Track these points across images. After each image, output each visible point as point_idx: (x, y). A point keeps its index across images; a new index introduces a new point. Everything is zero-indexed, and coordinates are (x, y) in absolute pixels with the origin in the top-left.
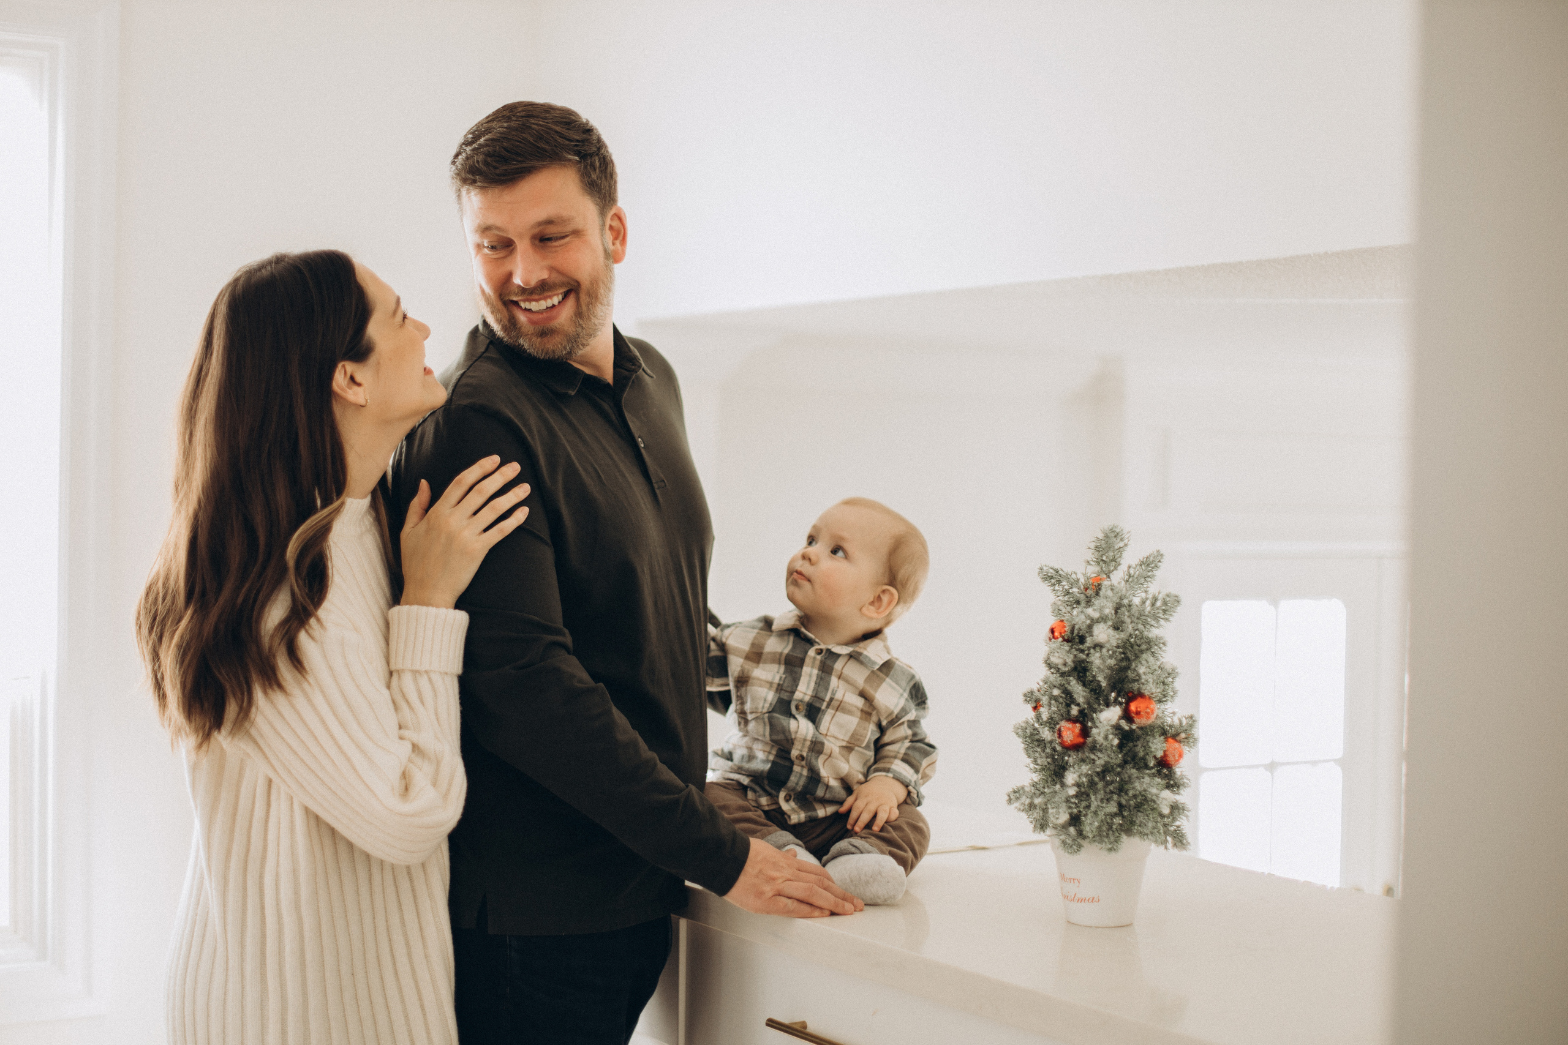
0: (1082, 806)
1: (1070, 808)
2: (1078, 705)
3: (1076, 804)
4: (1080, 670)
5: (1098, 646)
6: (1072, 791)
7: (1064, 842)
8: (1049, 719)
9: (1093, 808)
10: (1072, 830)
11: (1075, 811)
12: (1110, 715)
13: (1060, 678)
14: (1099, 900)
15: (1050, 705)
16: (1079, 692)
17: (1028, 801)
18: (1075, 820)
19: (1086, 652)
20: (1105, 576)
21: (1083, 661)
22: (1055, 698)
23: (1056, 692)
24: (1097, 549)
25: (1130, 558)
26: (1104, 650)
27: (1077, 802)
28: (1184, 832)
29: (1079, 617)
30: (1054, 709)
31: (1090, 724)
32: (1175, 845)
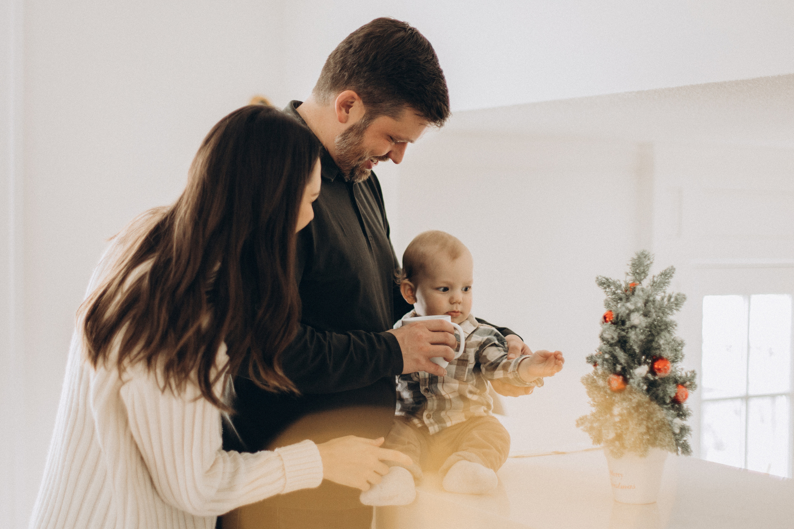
0: (623, 428)
1: (616, 429)
2: (621, 364)
3: (620, 427)
4: (623, 342)
5: (634, 327)
6: (617, 419)
7: (612, 451)
8: (602, 373)
9: (630, 429)
10: (617, 443)
11: (619, 431)
12: (642, 371)
13: (609, 347)
14: (635, 487)
15: (603, 364)
16: (622, 356)
17: (589, 425)
18: (619, 437)
19: (626, 331)
20: (638, 282)
21: (624, 337)
22: (606, 360)
23: (607, 356)
24: (633, 265)
25: (654, 271)
26: (638, 330)
27: (620, 425)
28: (689, 444)
29: (622, 308)
30: (606, 367)
31: (628, 376)
32: (683, 452)
